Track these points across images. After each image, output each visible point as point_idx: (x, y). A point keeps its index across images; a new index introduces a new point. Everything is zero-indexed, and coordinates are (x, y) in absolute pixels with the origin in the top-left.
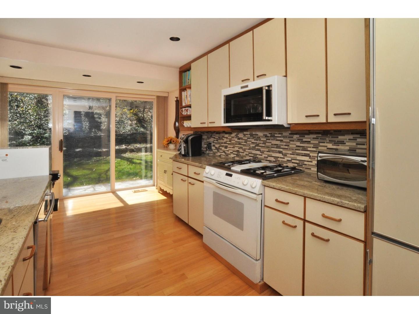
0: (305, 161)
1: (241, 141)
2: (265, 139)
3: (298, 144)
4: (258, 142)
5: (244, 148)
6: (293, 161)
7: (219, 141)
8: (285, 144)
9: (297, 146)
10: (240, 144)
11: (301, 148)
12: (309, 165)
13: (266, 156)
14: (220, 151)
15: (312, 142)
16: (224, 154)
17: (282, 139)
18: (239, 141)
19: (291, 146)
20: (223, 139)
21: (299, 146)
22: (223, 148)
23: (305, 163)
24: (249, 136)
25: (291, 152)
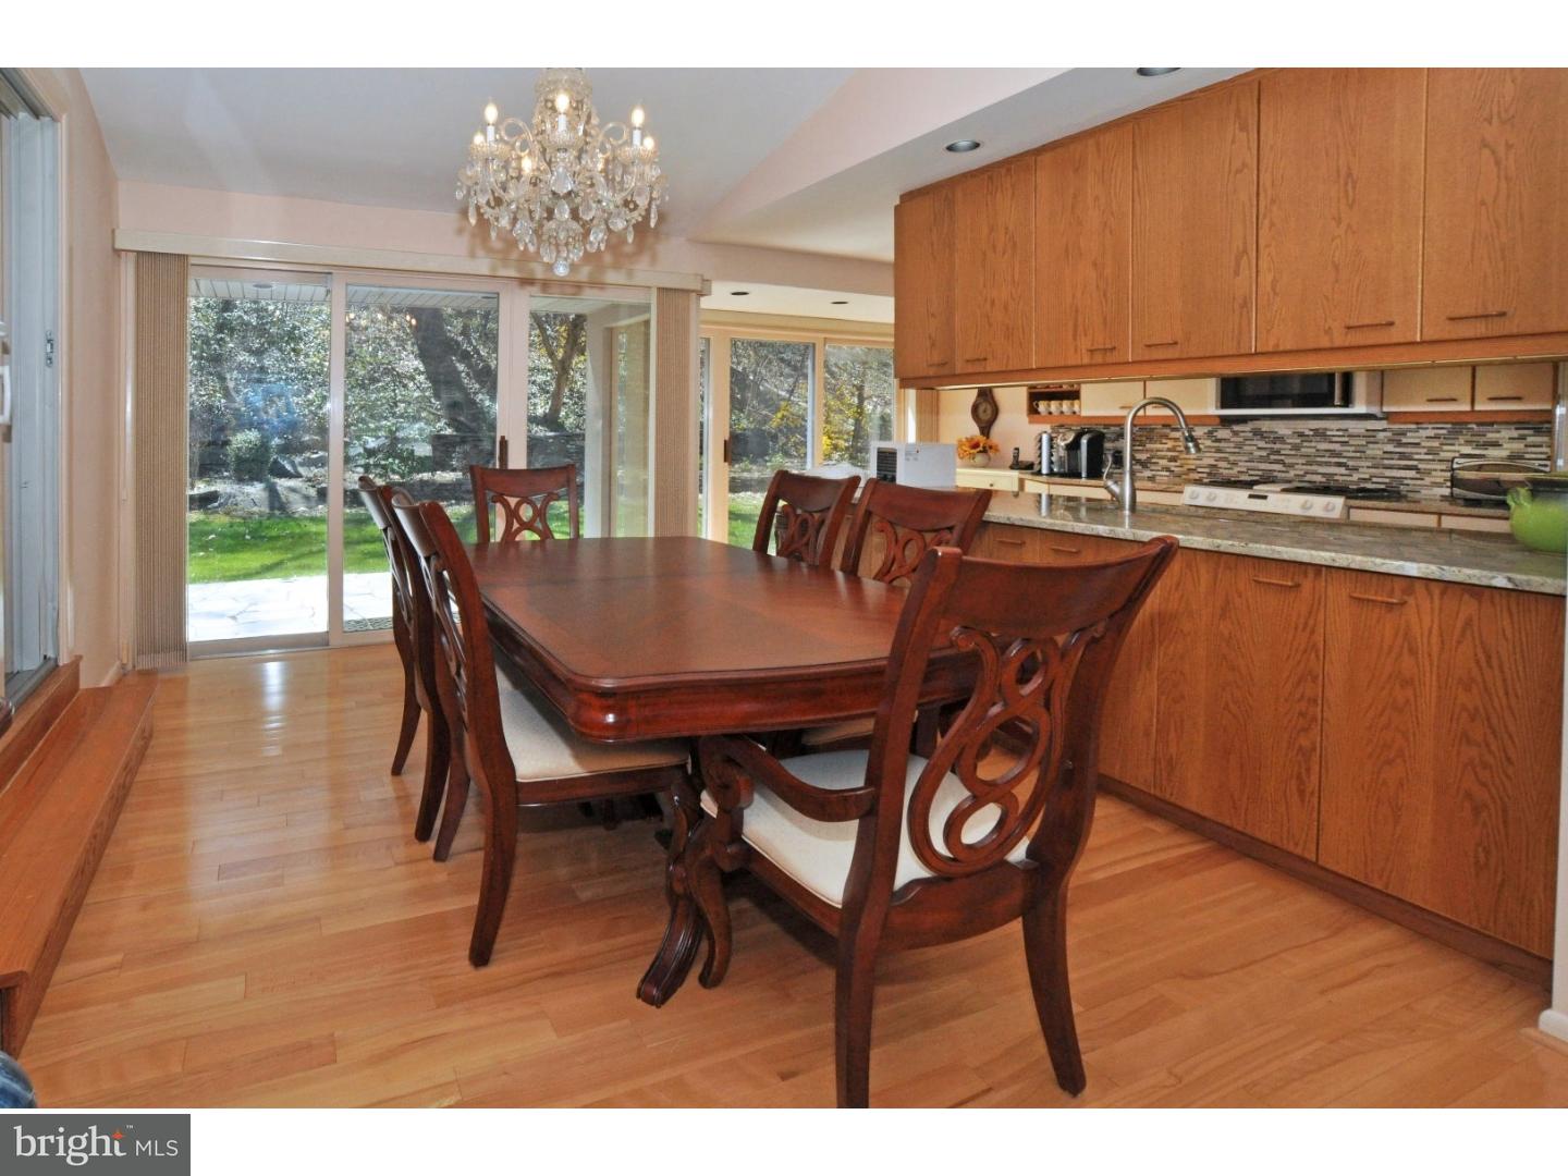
0: (1406, 478)
1: (1222, 445)
2: (1298, 441)
3: (1390, 448)
4: (1277, 446)
5: (1232, 458)
6: (1374, 480)
7: (1148, 446)
8: (1353, 448)
9: (1385, 452)
10: (1219, 450)
11: (1397, 456)
12: (1414, 485)
13: (1302, 473)
14: (1153, 468)
15: (1423, 444)
16: (1167, 473)
17: (1346, 439)
18: (1217, 444)
19: (1368, 452)
20: (1164, 441)
21: (1391, 453)
22: (1164, 462)
23: (1406, 482)
24: (1251, 434)
25: (1370, 464)
